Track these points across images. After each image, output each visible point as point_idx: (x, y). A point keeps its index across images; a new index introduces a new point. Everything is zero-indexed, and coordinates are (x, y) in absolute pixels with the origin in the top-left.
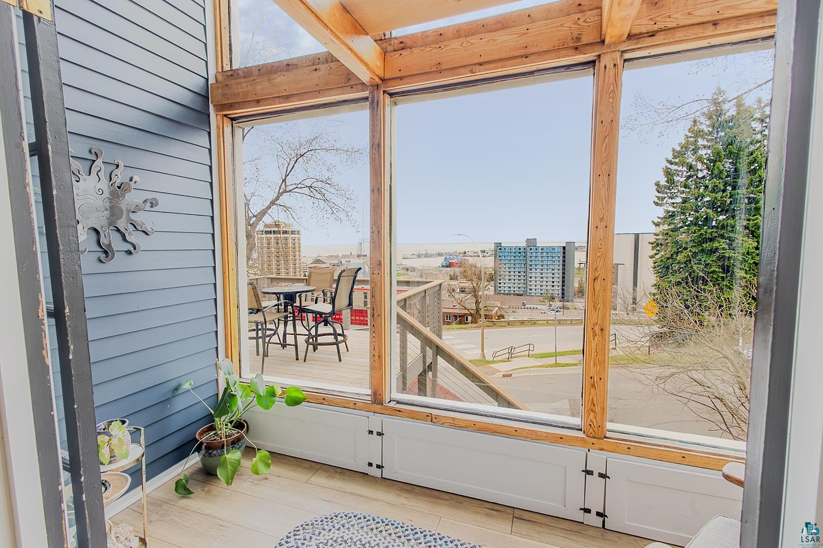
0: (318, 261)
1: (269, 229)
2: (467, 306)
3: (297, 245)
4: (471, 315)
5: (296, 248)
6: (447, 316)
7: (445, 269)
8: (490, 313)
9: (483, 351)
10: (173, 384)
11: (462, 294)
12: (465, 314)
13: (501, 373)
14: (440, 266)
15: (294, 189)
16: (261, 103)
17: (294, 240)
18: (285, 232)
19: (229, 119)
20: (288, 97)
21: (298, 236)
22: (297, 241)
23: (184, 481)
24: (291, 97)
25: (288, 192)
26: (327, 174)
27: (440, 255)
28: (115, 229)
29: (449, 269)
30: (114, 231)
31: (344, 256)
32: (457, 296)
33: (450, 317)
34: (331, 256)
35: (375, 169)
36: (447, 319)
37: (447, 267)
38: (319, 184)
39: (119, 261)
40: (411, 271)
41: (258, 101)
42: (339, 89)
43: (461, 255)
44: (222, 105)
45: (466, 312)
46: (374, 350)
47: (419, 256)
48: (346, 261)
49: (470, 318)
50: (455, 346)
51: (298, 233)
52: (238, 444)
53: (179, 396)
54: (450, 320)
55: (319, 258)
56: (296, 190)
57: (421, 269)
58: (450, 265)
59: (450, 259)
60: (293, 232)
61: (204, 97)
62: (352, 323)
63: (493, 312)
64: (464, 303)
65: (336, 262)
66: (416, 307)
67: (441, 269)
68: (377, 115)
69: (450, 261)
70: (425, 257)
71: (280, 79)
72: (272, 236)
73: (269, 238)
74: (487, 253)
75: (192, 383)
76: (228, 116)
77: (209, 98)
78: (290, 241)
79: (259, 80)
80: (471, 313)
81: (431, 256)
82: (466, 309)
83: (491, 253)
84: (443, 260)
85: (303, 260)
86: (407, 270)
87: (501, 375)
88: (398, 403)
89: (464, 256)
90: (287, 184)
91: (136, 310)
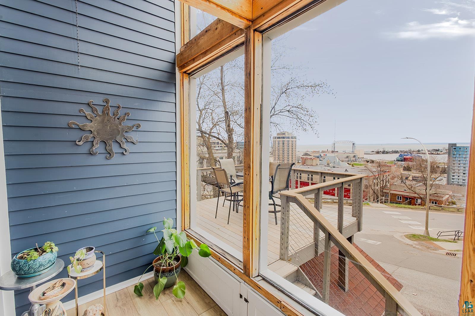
0: (306, 154)
1: (279, 136)
2: (417, 191)
3: (294, 145)
4: (421, 198)
5: (294, 146)
6: (398, 197)
7: (400, 163)
8: (441, 199)
9: (427, 228)
10: (146, 228)
11: (414, 182)
12: (415, 197)
13: (445, 251)
14: (396, 160)
15: (279, 113)
16: (195, 60)
17: (292, 142)
18: (288, 138)
19: (187, 74)
20: (206, 53)
21: (295, 139)
22: (294, 142)
23: (139, 287)
24: (207, 52)
25: (275, 115)
26: (299, 102)
27: (396, 152)
28: (115, 141)
29: (403, 162)
30: (114, 142)
31: (323, 152)
32: (408, 183)
33: (400, 197)
34: (315, 151)
35: (247, 93)
36: (398, 199)
37: (402, 161)
38: (294, 109)
39: (116, 159)
40: (371, 163)
41: (194, 59)
42: (229, 38)
43: (415, 153)
44: (181, 66)
45: (416, 195)
46: (245, 233)
47: (378, 153)
48: (324, 155)
49: (419, 201)
50: (401, 221)
51: (295, 138)
52: (172, 273)
53: (149, 235)
54: (400, 200)
55: (307, 152)
56: (280, 113)
57: (378, 162)
58: (405, 160)
59: (405, 156)
60: (292, 138)
61: (174, 64)
62: (324, 194)
63: (444, 199)
64: (415, 188)
65: (318, 155)
66: (371, 188)
67: (396, 162)
68: (249, 50)
69: (404, 157)
70: (383, 153)
71: (201, 41)
72: (281, 139)
73: (279, 141)
74: (442, 151)
75: (156, 229)
76: (187, 72)
77: (175, 64)
78: (290, 142)
79: (193, 46)
80: (420, 197)
81: (387, 153)
82: (416, 193)
83: (445, 151)
84: (398, 156)
85: (297, 153)
86: (368, 162)
87: (444, 252)
88: (264, 279)
89: (418, 153)
90: (276, 110)
91: (126, 185)
